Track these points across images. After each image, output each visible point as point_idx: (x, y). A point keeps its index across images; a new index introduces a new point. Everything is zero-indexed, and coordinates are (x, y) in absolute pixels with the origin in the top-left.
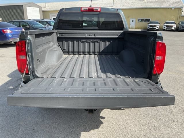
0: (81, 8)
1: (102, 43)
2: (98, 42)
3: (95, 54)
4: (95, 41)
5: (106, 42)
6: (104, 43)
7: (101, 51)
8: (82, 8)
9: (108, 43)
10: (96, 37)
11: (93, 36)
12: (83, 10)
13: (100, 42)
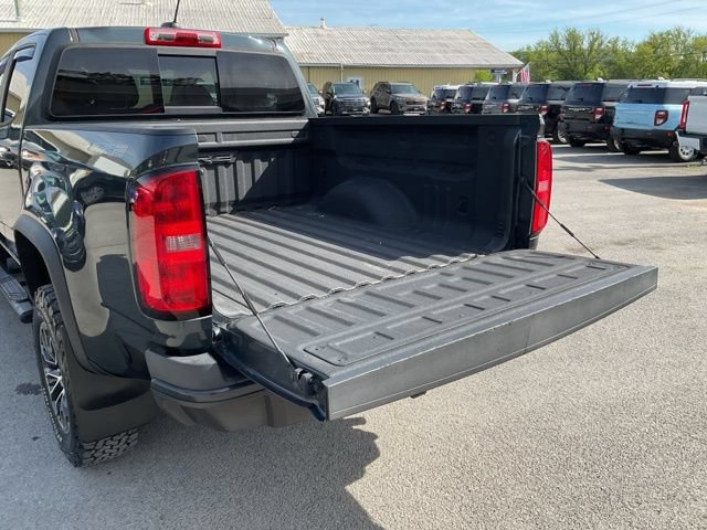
0: (147, 31)
1: (243, 167)
2: (227, 164)
3: (222, 210)
4: (218, 159)
5: (256, 161)
6: (249, 165)
7: (241, 198)
8: (151, 33)
9: (261, 166)
10: (224, 143)
11: (211, 143)
12: (153, 38)
13: (235, 164)
